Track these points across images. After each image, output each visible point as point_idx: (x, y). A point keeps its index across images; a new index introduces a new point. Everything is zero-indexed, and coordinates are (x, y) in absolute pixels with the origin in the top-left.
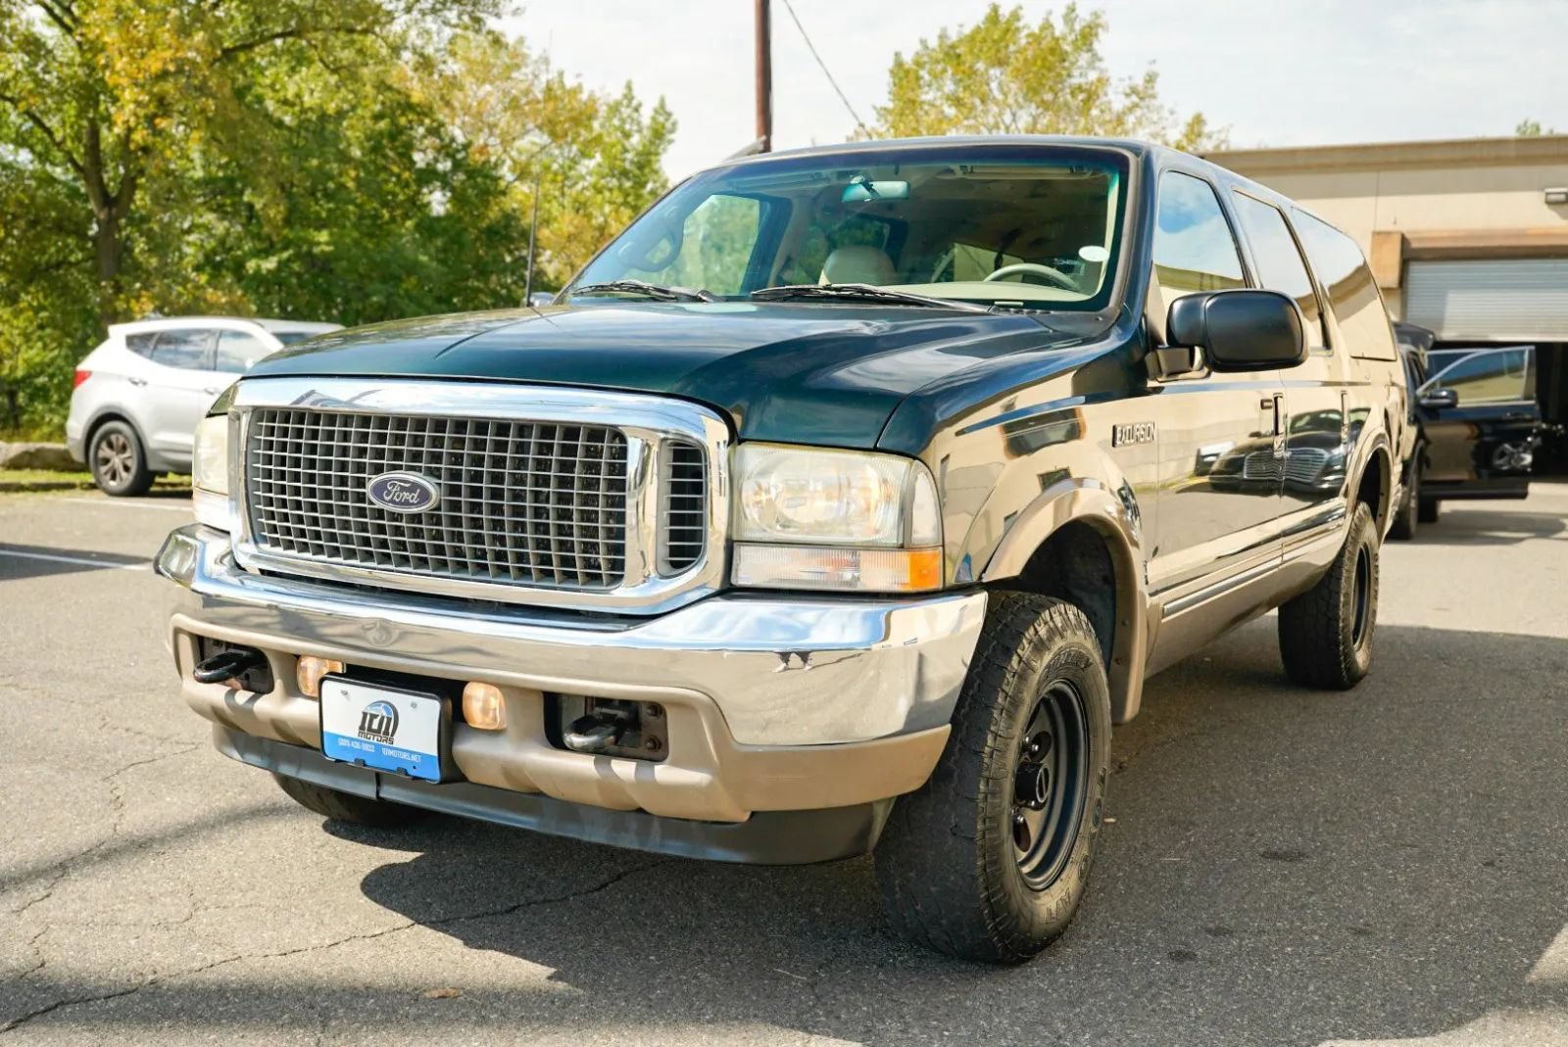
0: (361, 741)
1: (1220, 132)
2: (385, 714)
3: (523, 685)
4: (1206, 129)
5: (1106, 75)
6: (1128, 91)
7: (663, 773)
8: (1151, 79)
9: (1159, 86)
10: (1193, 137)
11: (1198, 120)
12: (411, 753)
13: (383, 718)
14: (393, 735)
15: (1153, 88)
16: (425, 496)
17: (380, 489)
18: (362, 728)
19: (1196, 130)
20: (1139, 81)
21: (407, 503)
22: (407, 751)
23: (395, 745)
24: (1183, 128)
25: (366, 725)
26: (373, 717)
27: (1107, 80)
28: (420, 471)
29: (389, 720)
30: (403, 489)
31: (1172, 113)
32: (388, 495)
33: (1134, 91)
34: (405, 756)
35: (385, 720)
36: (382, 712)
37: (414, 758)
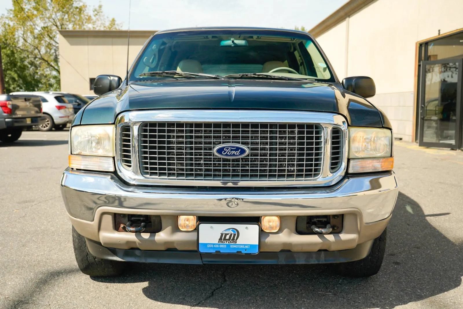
0: (219, 245)
1: (120, 24)
2: (232, 233)
3: (291, 215)
4: (116, 23)
5: (85, 4)
6: (94, 10)
7: (343, 236)
8: (100, 7)
9: (103, 9)
10: (112, 25)
11: (113, 20)
12: (245, 245)
13: (231, 234)
14: (237, 239)
15: (101, 9)
16: (243, 151)
17: (220, 151)
18: (221, 239)
19: (113, 23)
20: (97, 7)
21: (234, 155)
22: (243, 245)
23: (237, 243)
24: (109, 23)
25: (223, 238)
26: (226, 235)
27: (86, 6)
28: (239, 143)
29: (235, 235)
30: (232, 150)
31: (108, 17)
32: (224, 153)
33: (95, 10)
34: (242, 247)
35: (233, 235)
36: (231, 232)
37: (246, 247)
